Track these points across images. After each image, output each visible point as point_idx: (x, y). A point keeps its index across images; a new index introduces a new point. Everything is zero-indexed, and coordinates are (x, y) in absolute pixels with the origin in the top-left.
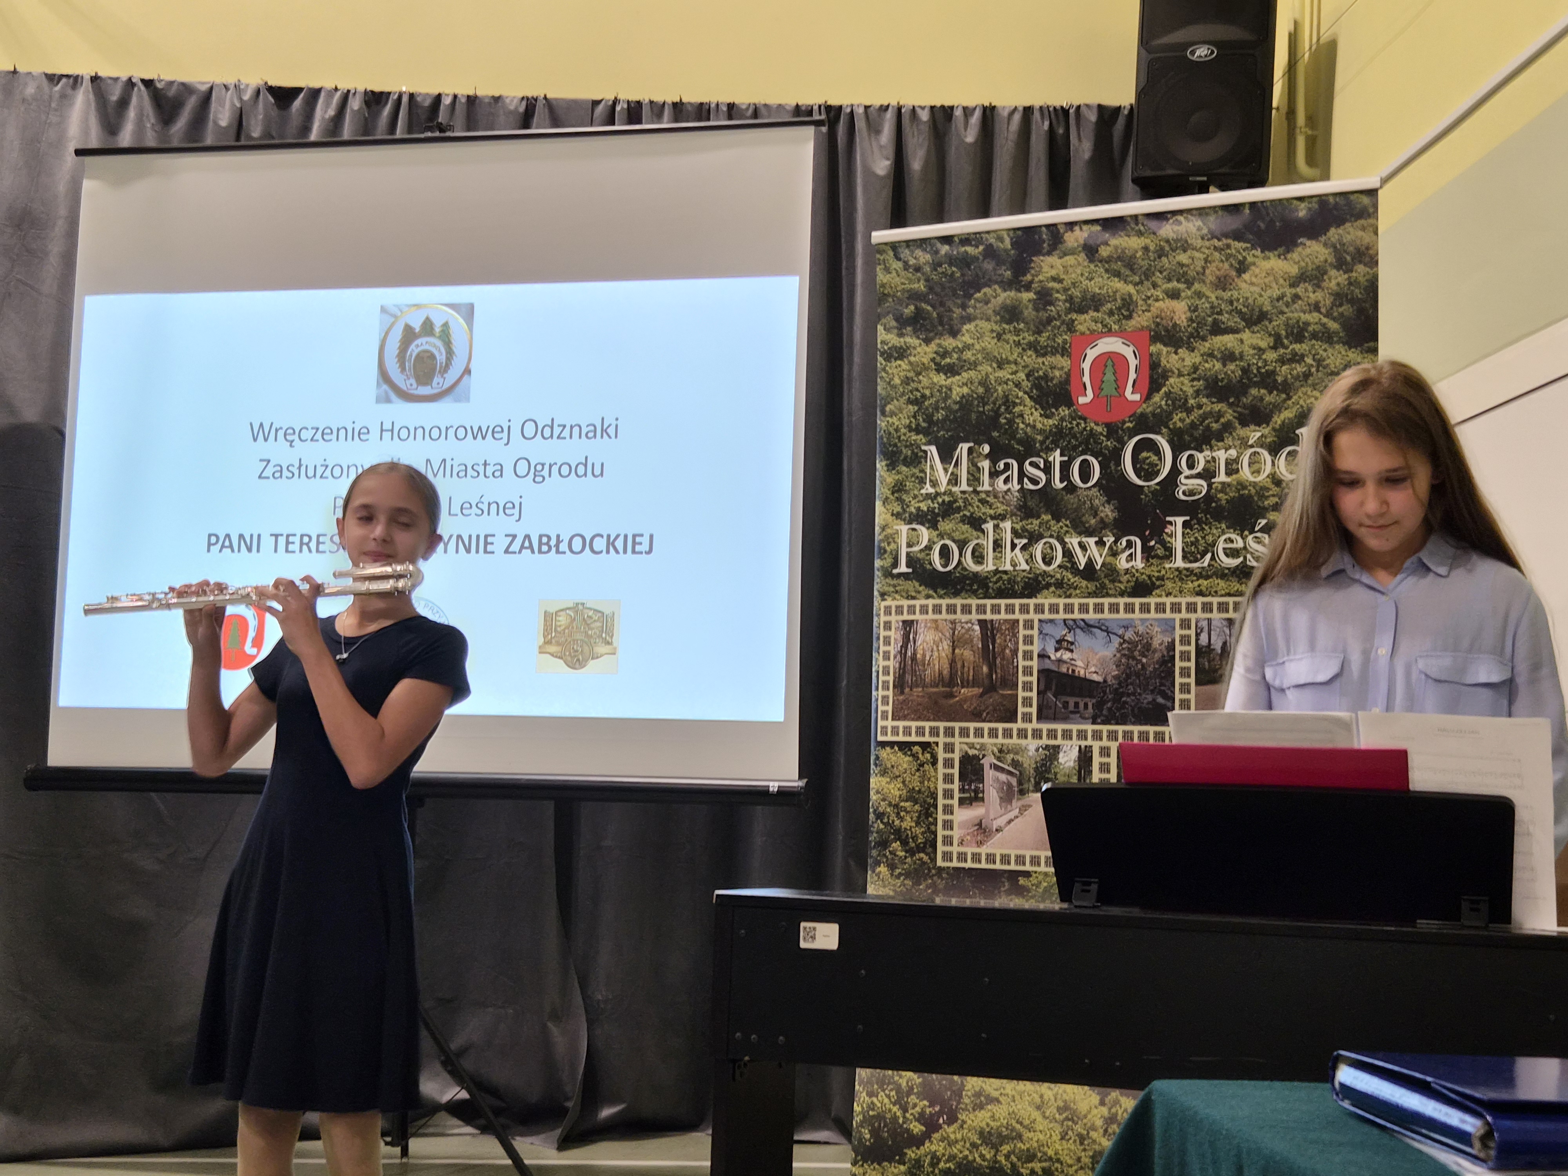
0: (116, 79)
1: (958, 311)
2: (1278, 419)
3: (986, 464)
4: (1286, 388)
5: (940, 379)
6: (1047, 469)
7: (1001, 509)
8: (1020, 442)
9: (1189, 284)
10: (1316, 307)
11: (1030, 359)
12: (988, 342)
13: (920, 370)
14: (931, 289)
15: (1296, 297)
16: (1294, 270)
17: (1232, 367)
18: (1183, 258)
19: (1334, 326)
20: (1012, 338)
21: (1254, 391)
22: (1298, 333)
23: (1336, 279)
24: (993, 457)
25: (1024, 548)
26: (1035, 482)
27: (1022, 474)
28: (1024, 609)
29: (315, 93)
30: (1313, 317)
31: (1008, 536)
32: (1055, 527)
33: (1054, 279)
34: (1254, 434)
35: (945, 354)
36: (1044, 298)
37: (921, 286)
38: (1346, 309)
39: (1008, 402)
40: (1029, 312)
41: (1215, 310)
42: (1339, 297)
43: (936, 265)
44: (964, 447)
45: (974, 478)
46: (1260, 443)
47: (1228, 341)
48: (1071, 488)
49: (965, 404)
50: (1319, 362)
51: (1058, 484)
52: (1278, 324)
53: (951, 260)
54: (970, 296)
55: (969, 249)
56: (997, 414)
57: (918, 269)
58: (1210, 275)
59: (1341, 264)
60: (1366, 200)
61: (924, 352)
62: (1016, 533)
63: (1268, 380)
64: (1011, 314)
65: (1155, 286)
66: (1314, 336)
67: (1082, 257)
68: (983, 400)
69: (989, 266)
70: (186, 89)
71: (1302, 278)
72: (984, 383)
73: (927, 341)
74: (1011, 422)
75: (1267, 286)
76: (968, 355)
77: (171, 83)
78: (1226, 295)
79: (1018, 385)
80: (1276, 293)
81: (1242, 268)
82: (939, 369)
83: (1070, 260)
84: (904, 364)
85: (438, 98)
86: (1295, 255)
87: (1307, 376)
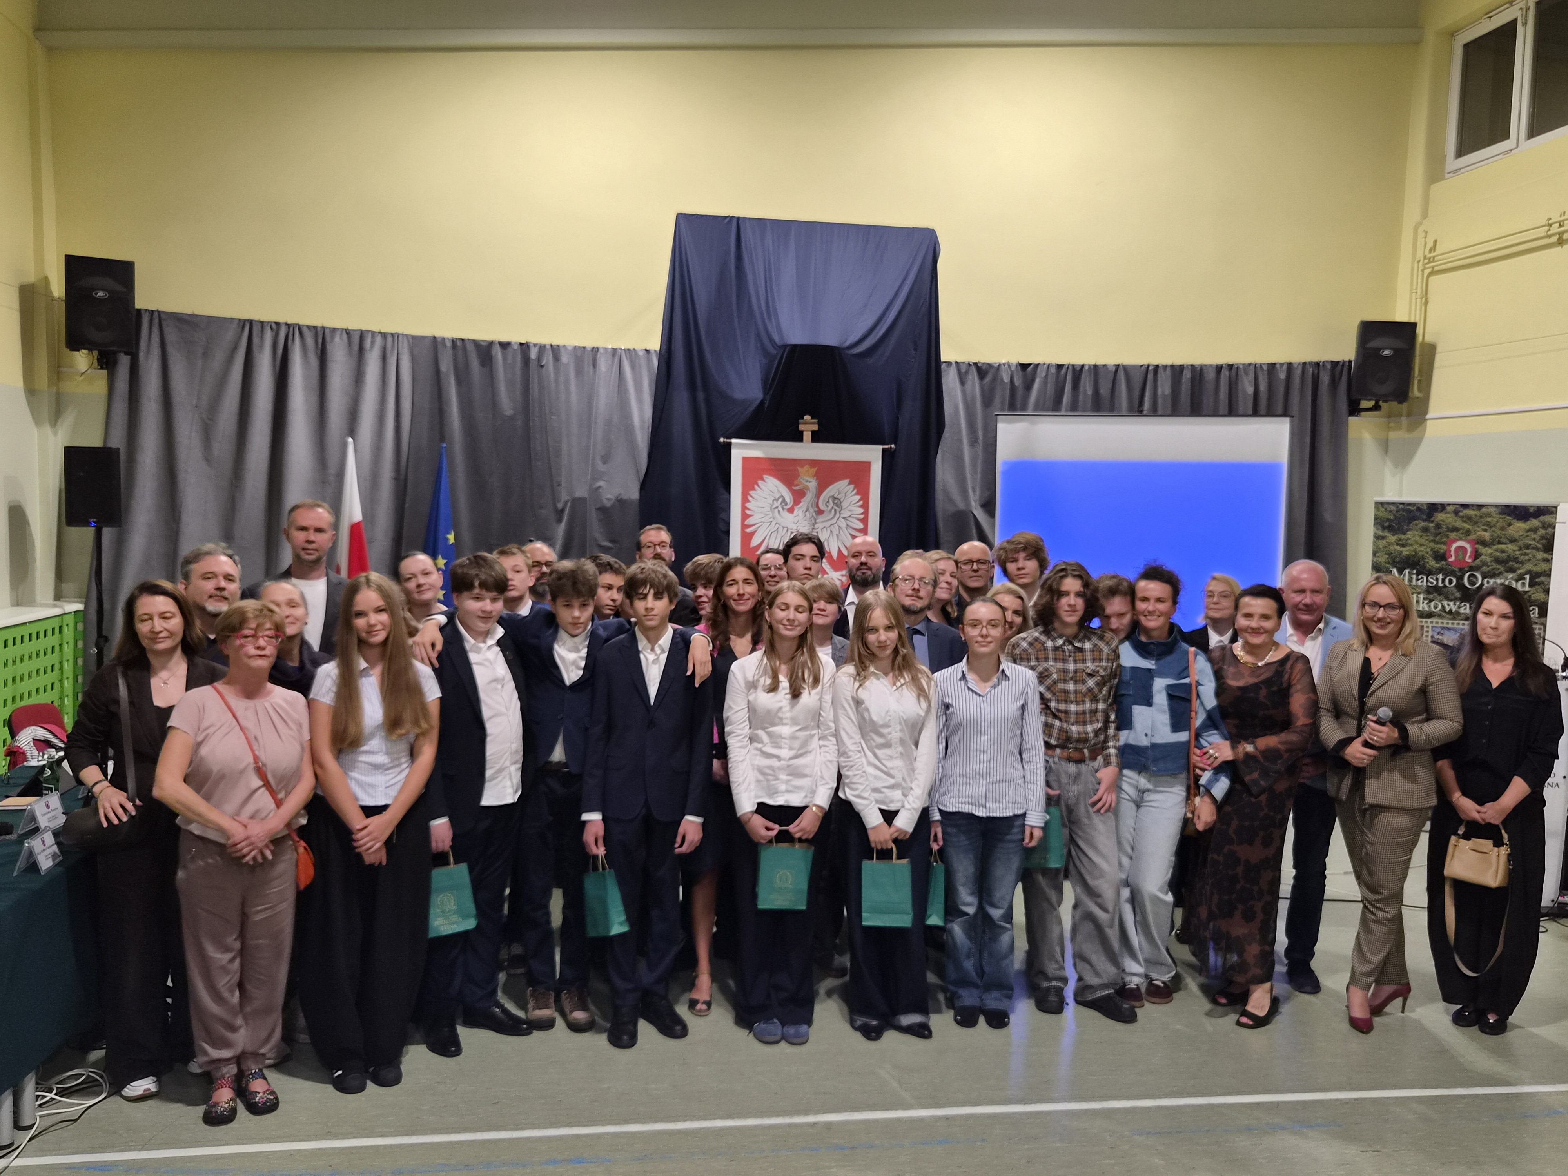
0: (964, 363)
1: (1405, 527)
2: (1519, 572)
3: (1414, 577)
4: (1522, 563)
5: (1398, 548)
6: (1437, 580)
7: (1419, 591)
8: (1427, 571)
9: (1491, 527)
10: (1534, 539)
11: (1432, 545)
12: (1417, 538)
13: (1390, 544)
14: (1395, 519)
15: (1527, 536)
16: (1527, 528)
17: (1504, 554)
18: (1489, 519)
19: (1540, 546)
20: (1426, 538)
21: (1511, 563)
22: (1528, 547)
23: (1542, 532)
24: (1418, 574)
25: (1427, 603)
26: (1432, 583)
27: (1427, 581)
28: (1426, 622)
29: (1037, 365)
30: (1532, 543)
31: (1421, 600)
32: (1439, 598)
33: (1442, 521)
34: (1511, 576)
35: (1400, 540)
36: (1438, 526)
37: (1392, 517)
38: (1544, 541)
39: (1423, 558)
40: (1432, 530)
41: (1499, 537)
42: (1542, 538)
43: (1397, 511)
44: (1407, 571)
45: (1410, 580)
46: (1512, 578)
47: (1503, 547)
48: (1445, 586)
49: (1408, 557)
50: (1534, 556)
51: (1440, 585)
52: (1521, 543)
53: (1403, 510)
54: (1410, 523)
55: (1410, 508)
56: (1419, 561)
57: (1390, 511)
58: (1499, 525)
59: (1543, 527)
60: (1554, 509)
61: (1392, 538)
62: (1424, 599)
63: (1516, 560)
64: (1426, 530)
65: (1478, 527)
66: (1533, 548)
67: (1453, 515)
68: (1414, 556)
69: (1418, 514)
70: (990, 366)
71: (1530, 530)
72: (1415, 551)
73: (1394, 535)
74: (1424, 564)
75: (1517, 532)
76: (1409, 542)
77: (984, 363)
78: (1503, 533)
79: (1427, 553)
80: (1521, 534)
81: (1510, 525)
82: (1398, 545)
83: (1448, 515)
84: (1384, 542)
85: (1083, 366)
86: (1528, 523)
87: (1530, 560)
